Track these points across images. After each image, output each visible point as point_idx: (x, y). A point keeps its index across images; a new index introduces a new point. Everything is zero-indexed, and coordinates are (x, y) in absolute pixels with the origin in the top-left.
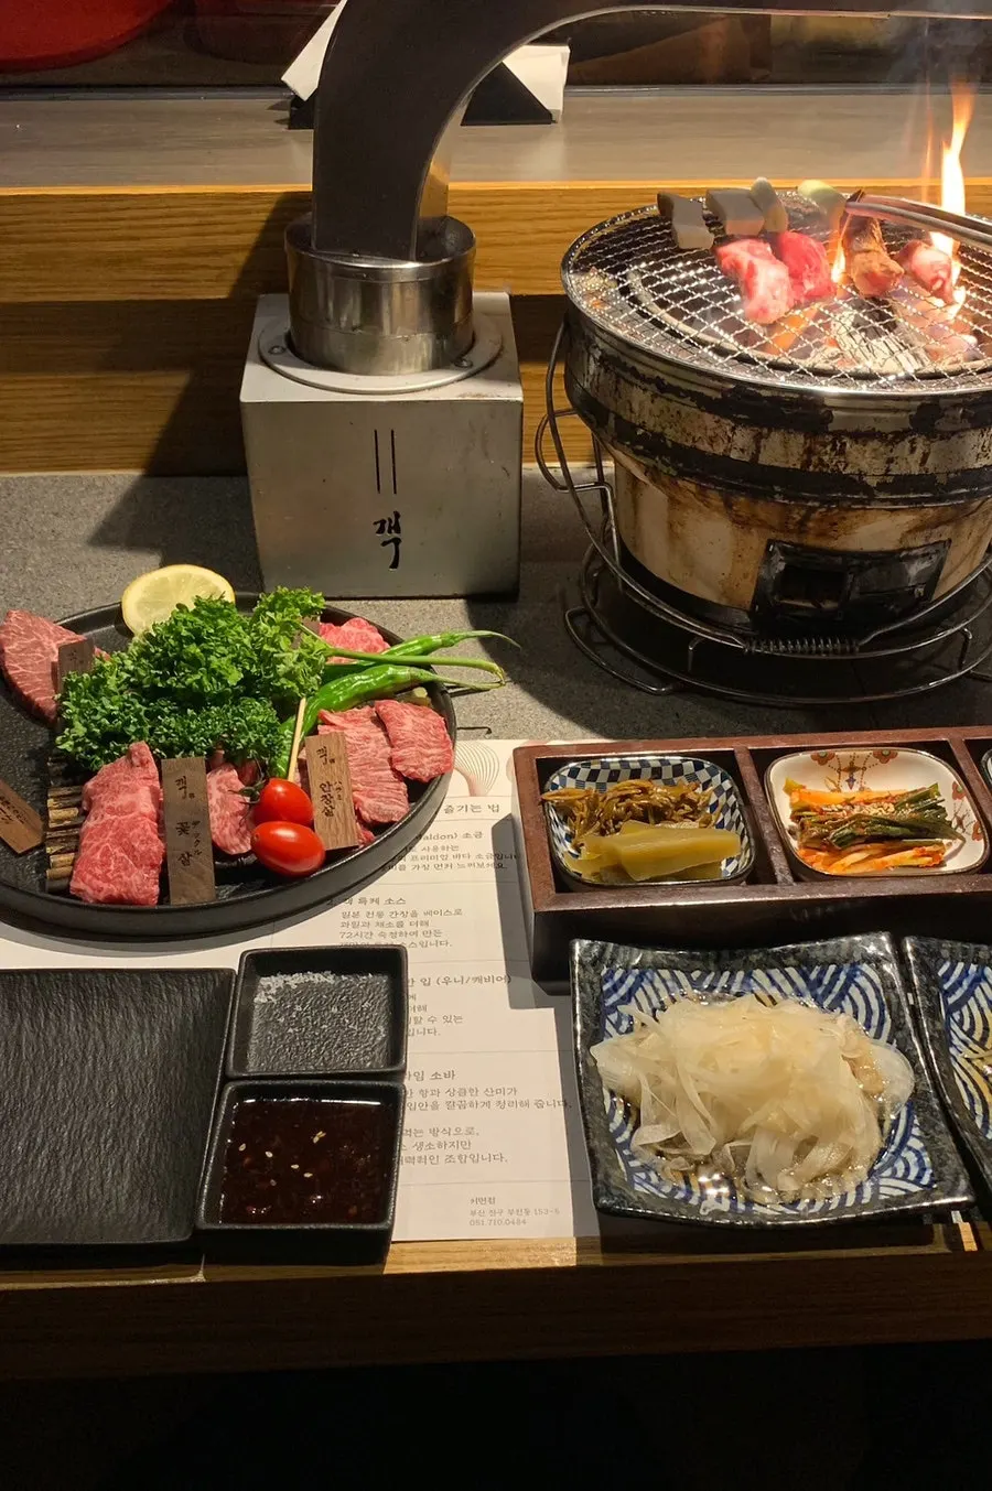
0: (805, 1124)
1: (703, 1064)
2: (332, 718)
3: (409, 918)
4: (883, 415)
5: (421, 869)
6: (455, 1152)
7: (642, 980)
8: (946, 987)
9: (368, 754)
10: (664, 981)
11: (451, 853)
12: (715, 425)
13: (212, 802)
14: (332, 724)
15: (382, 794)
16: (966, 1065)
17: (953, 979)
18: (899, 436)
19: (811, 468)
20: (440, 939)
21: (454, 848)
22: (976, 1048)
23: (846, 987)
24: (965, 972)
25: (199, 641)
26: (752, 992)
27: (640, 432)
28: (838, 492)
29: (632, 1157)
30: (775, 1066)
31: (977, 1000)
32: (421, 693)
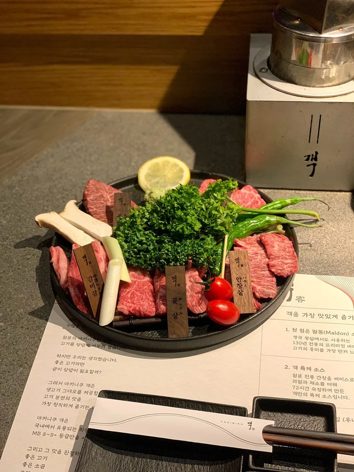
2: (240, 242)
3: (327, 381)
5: (332, 352)
9: (257, 262)
11: (346, 344)
13: (187, 287)
14: (240, 246)
15: (265, 284)
20: (343, 395)
21: (348, 341)
25: (183, 209)
32: (280, 228)
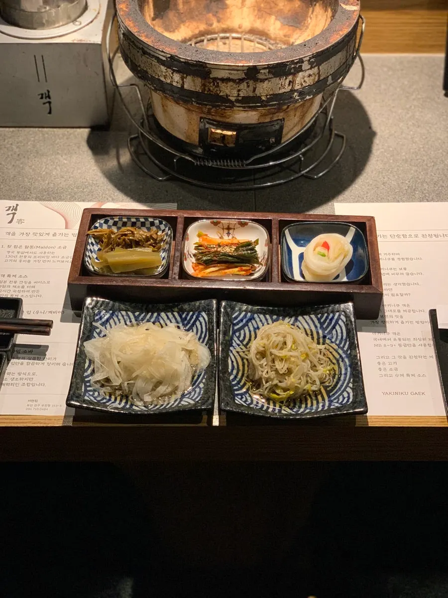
0: (157, 376)
1: (121, 351)
3: (28, 285)
4: (232, 72)
5: (37, 262)
6: (26, 382)
7: (113, 315)
8: (235, 322)
10: (123, 316)
11: (51, 255)
12: (165, 71)
16: (236, 354)
17: (239, 319)
18: (241, 81)
19: (206, 92)
20: (38, 294)
21: (53, 253)
22: (243, 347)
23: (195, 321)
24: (245, 316)
26: (159, 322)
27: (139, 69)
28: (219, 102)
29: (90, 386)
30: (146, 352)
31: (249, 328)
